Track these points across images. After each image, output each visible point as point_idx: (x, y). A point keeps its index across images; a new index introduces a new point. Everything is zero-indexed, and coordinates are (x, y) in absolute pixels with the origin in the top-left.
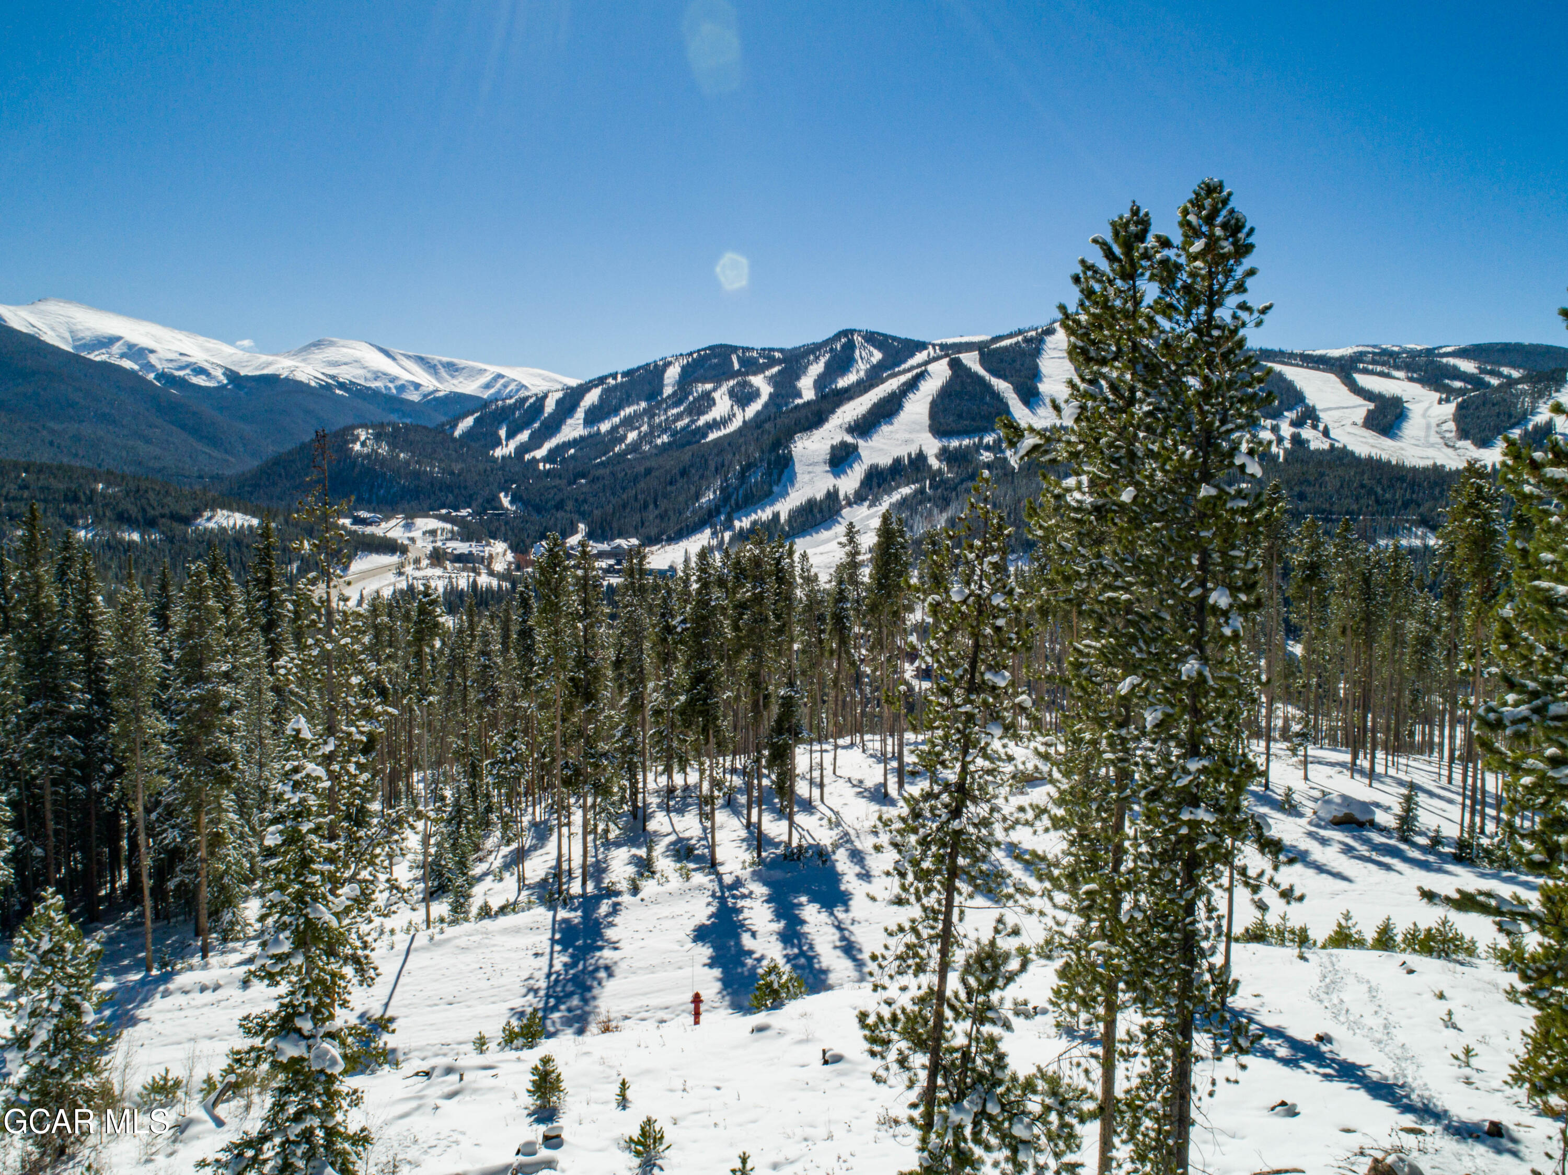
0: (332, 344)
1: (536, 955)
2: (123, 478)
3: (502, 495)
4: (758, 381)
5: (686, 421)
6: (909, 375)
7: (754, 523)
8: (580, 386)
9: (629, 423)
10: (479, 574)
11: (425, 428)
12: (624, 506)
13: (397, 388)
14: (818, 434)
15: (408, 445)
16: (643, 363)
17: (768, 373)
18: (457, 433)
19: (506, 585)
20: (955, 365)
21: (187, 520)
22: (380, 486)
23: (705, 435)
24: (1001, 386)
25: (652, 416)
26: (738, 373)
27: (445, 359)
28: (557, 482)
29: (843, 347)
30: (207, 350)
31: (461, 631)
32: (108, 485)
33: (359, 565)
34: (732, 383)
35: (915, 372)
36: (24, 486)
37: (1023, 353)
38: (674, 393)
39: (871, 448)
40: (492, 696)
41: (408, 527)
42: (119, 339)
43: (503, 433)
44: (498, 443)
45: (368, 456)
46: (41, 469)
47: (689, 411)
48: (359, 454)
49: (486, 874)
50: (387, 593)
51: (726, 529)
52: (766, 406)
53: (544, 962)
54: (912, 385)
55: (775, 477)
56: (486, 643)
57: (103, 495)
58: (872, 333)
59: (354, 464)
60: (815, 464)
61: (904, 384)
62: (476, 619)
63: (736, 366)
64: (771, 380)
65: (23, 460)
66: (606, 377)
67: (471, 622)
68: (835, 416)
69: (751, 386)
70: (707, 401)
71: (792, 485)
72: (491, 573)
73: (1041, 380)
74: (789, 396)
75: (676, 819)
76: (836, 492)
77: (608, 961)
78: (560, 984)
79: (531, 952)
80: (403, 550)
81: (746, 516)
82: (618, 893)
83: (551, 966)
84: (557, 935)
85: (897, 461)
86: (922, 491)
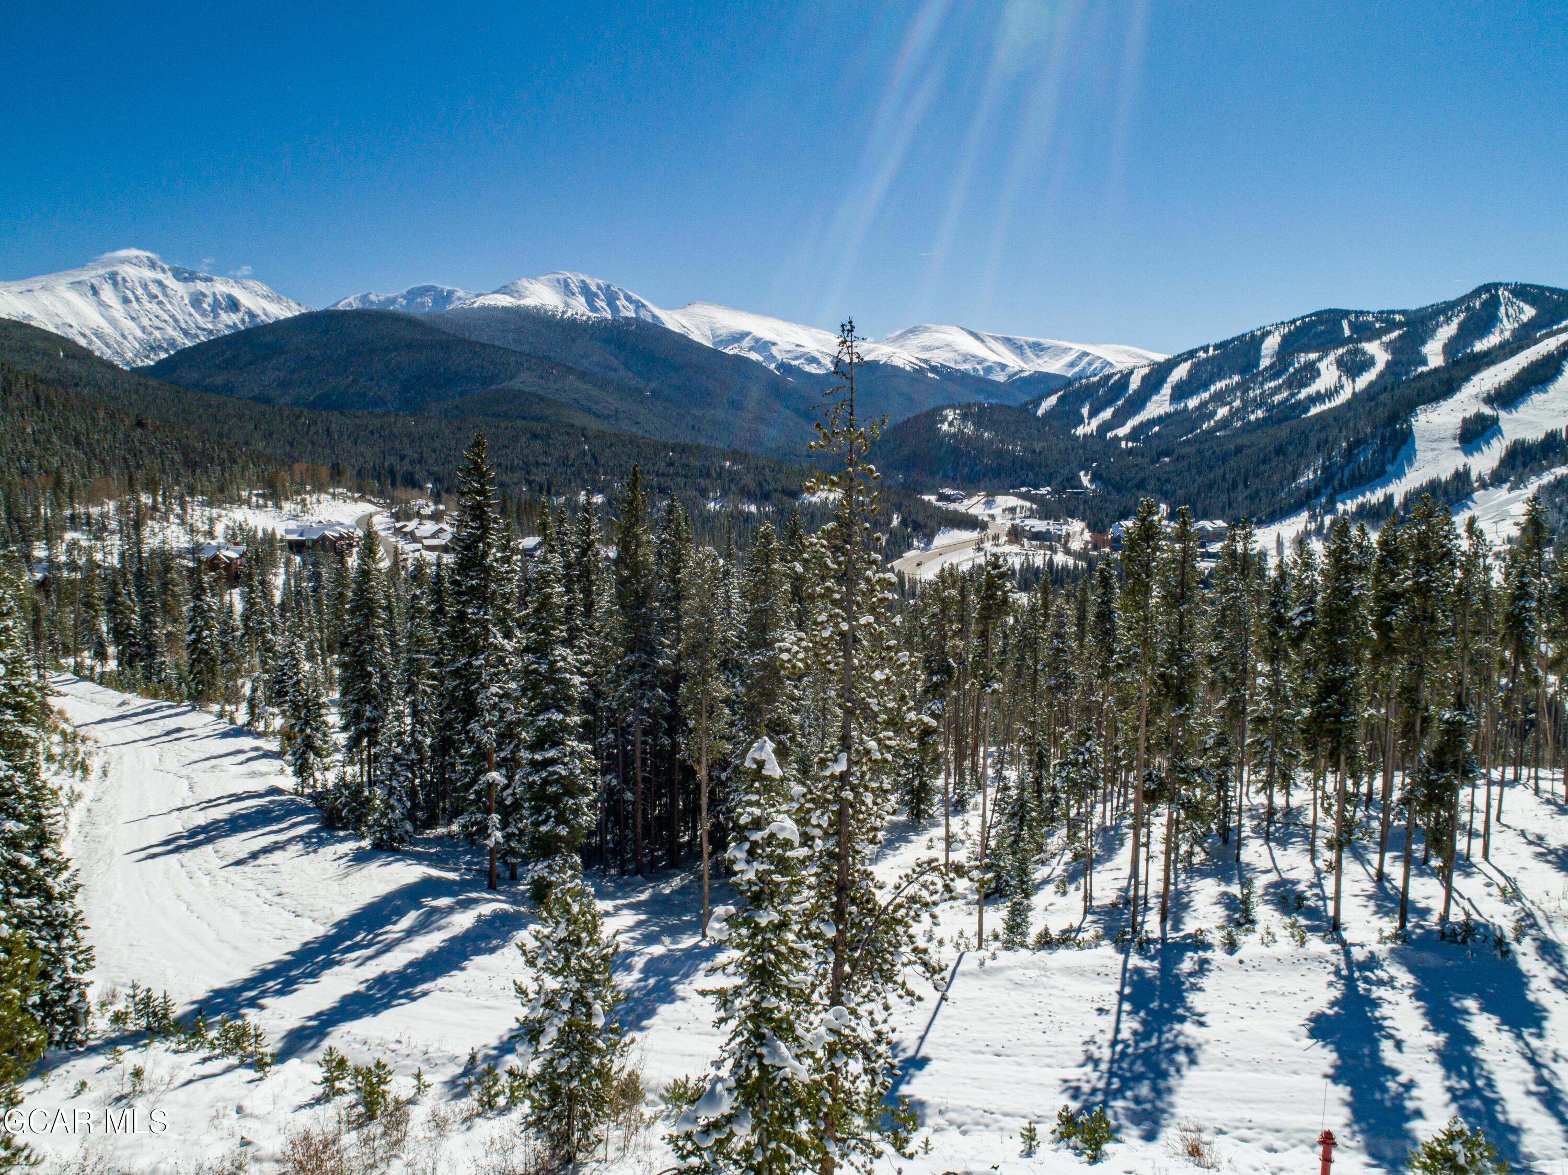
0: (926, 329)
1: (1100, 1011)
2: (746, 455)
3: (1082, 474)
4: (1372, 348)
5: (1285, 394)
7: (1362, 507)
8: (1169, 360)
9: (1219, 398)
10: (1055, 552)
11: (1009, 407)
12: (1211, 486)
13: (984, 369)
14: (1446, 406)
15: (992, 424)
16: (1238, 333)
17: (1385, 339)
18: (1040, 412)
19: (1082, 564)
21: (794, 494)
22: (965, 465)
23: (1307, 410)
25: (1245, 391)
26: (1350, 340)
27: (1031, 339)
28: (1140, 460)
29: (1483, 304)
30: (818, 341)
31: (1033, 609)
32: (734, 462)
33: (942, 539)
34: (1340, 351)
36: (671, 464)
38: (1272, 366)
39: (1517, 420)
40: (1065, 683)
41: (989, 504)
42: (748, 334)
43: (1085, 411)
44: (1080, 421)
45: (954, 435)
46: (683, 449)
47: (1289, 384)
48: (947, 434)
49: (1046, 881)
50: (965, 567)
51: (1327, 512)
52: (1381, 375)
53: (1108, 1022)
55: (1389, 455)
56: (1062, 625)
57: (730, 472)
58: (1524, 286)
59: (941, 444)
60: (1442, 440)
62: (1051, 597)
63: (1347, 332)
64: (1388, 346)
65: (671, 441)
66: (1196, 351)
67: (1045, 600)
68: (1470, 385)
69: (1364, 354)
70: (1311, 372)
71: (1410, 464)
72: (1068, 552)
74: (1410, 364)
75: (1278, 852)
76: (1467, 472)
77: (1190, 1041)
78: (1128, 1060)
79: (1096, 1006)
80: (983, 526)
81: (1352, 499)
82: (1208, 947)
83: (1117, 1030)
84: (1127, 990)
85: (1552, 435)
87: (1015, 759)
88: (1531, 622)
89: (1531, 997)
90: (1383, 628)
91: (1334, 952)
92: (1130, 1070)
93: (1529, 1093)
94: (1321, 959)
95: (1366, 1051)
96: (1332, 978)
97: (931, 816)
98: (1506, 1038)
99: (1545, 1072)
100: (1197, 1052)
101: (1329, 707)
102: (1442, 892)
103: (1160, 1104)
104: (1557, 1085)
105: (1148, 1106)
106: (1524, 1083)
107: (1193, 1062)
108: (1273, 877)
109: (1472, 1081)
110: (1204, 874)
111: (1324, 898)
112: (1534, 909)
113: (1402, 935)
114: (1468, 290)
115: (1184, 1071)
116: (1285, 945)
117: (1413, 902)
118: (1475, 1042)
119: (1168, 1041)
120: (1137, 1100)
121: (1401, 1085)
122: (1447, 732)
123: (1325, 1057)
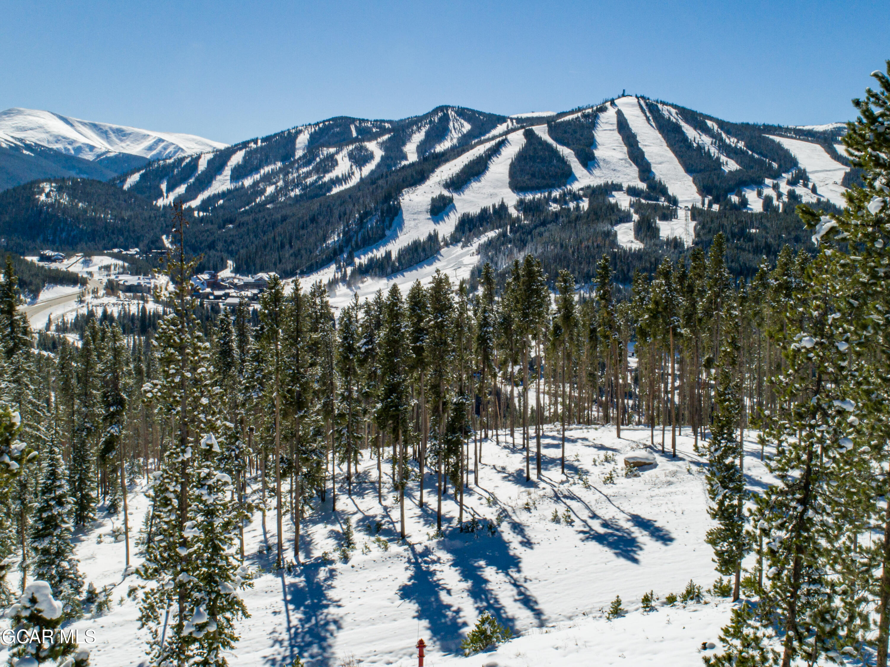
0: (20, 113)
1: (275, 613)
3: (164, 237)
4: (372, 146)
5: (315, 177)
6: (493, 143)
7: (371, 260)
8: (228, 149)
9: (268, 179)
10: (147, 302)
11: (99, 182)
12: (265, 247)
13: (74, 149)
14: (421, 189)
15: (86, 197)
16: (278, 131)
17: (380, 140)
18: (126, 187)
20: (529, 135)
22: (62, 230)
23: (330, 190)
24: (565, 151)
25: (287, 174)
26: (356, 140)
27: (115, 126)
28: (210, 226)
29: (440, 119)
33: (46, 295)
34: (351, 147)
35: (497, 140)
37: (582, 126)
38: (304, 156)
39: (464, 200)
41: (87, 263)
43: (164, 186)
44: (160, 195)
45: (52, 205)
47: (317, 170)
48: (44, 204)
51: (348, 265)
52: (378, 166)
53: (282, 618)
54: (495, 151)
55: (387, 223)
58: (463, 109)
59: (40, 212)
60: (419, 213)
61: (489, 150)
63: (354, 134)
64: (382, 145)
66: (248, 142)
68: (435, 175)
69: (367, 150)
70: (332, 162)
71: (401, 229)
72: (157, 300)
73: (596, 147)
74: (397, 158)
75: (358, 500)
76: (436, 235)
77: (335, 617)
78: (300, 636)
79: (272, 610)
80: (83, 282)
81: (364, 254)
82: (332, 562)
83: (289, 622)
84: (289, 597)
85: (484, 211)
86: (504, 234)
88: (491, 340)
89: (511, 553)
90: (419, 350)
91: (405, 550)
92: (303, 641)
93: (516, 600)
94: (398, 556)
95: (433, 599)
96: (407, 565)
97: (93, 520)
98: (501, 576)
99: (522, 589)
100: (341, 622)
101: (392, 401)
102: (458, 508)
103: (326, 655)
104: (528, 593)
105: (320, 658)
106: (513, 596)
107: (339, 628)
108: (359, 516)
109: (488, 602)
110: (315, 522)
111: (393, 523)
112: (506, 507)
113: (440, 533)
114: (430, 109)
115: (335, 634)
116: (376, 552)
117: (444, 515)
118: (486, 581)
119: (321, 620)
120: (312, 656)
121: (454, 612)
122: (455, 410)
123: (412, 607)
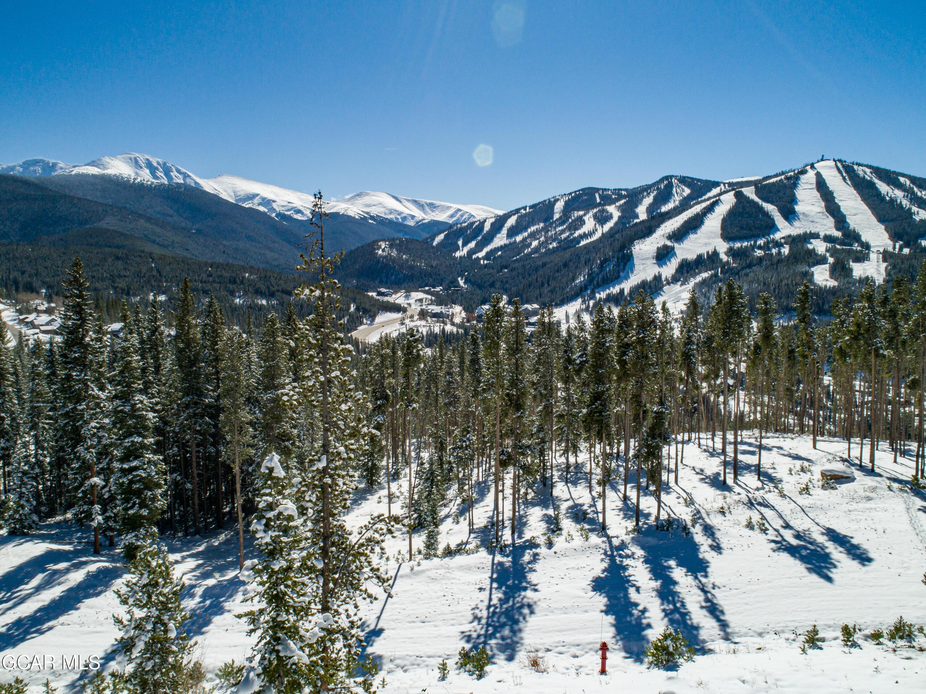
0: (367, 194)
1: (481, 589)
2: (258, 270)
3: (459, 279)
4: (611, 209)
5: (567, 234)
6: (708, 203)
7: (608, 295)
8: (505, 214)
9: (533, 236)
10: (446, 324)
11: (417, 241)
12: (530, 285)
13: (402, 218)
14: (649, 240)
15: (408, 251)
16: (541, 200)
17: (617, 204)
18: (435, 243)
19: (461, 331)
20: (739, 195)
21: (289, 293)
22: (392, 274)
23: (579, 242)
24: (769, 208)
25: (547, 232)
26: (600, 204)
27: (428, 201)
28: (491, 271)
29: (665, 186)
30: (302, 200)
31: (434, 359)
32: (251, 274)
33: (380, 318)
34: (595, 210)
35: (712, 201)
36: (210, 275)
37: (785, 186)
38: (560, 218)
39: (683, 248)
40: (454, 401)
41: (407, 297)
42: (258, 195)
43: (460, 243)
44: (457, 249)
45: (386, 257)
46: (218, 266)
47: (569, 228)
48: (381, 256)
49: (447, 516)
50: (395, 335)
51: (591, 299)
52: (616, 224)
53: (485, 595)
54: (710, 209)
55: (622, 267)
56: (451, 367)
57: (248, 280)
58: (684, 177)
59: (378, 262)
60: (647, 259)
61: (705, 208)
62: (444, 351)
63: (598, 200)
64: (619, 208)
65: (210, 261)
66: (520, 209)
67: (441, 352)
68: (660, 229)
69: (607, 212)
70: (580, 222)
71: (632, 272)
72: (453, 324)
73: (796, 204)
74: (630, 218)
75: (572, 489)
76: (660, 276)
77: (530, 601)
78: (497, 616)
79: (478, 587)
80: (404, 310)
81: (603, 291)
82: (537, 546)
83: (490, 599)
84: (495, 576)
85: (700, 257)
86: (716, 275)
87: (427, 445)
88: (694, 357)
89: (701, 556)
90: (622, 363)
91: (603, 542)
92: (498, 621)
93: (702, 607)
94: (597, 547)
95: (622, 595)
96: (603, 556)
97: (379, 483)
98: (690, 579)
99: (709, 595)
100: (534, 607)
101: (596, 408)
102: (656, 504)
103: (515, 639)
104: (715, 601)
105: (509, 641)
106: (700, 602)
107: (532, 612)
108: (570, 503)
109: (675, 605)
110: (534, 505)
111: (597, 513)
112: (700, 509)
113: (637, 529)
114: (657, 179)
115: (528, 618)
116: (578, 541)
117: (642, 511)
118: (675, 583)
119: (518, 602)
120: (503, 638)
121: (640, 611)
122: (656, 418)
123: (601, 601)
